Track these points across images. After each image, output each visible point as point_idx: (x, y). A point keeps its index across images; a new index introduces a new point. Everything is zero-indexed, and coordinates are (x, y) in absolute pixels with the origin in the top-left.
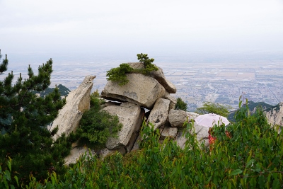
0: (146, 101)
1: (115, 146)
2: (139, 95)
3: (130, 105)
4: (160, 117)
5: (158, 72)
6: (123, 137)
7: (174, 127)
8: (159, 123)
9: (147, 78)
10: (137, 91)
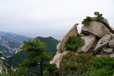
0: (98, 34)
1: (80, 52)
2: (94, 31)
3: (91, 36)
4: (103, 42)
5: (104, 20)
6: (84, 49)
7: (111, 48)
8: (102, 44)
9: (98, 23)
10: (94, 29)
